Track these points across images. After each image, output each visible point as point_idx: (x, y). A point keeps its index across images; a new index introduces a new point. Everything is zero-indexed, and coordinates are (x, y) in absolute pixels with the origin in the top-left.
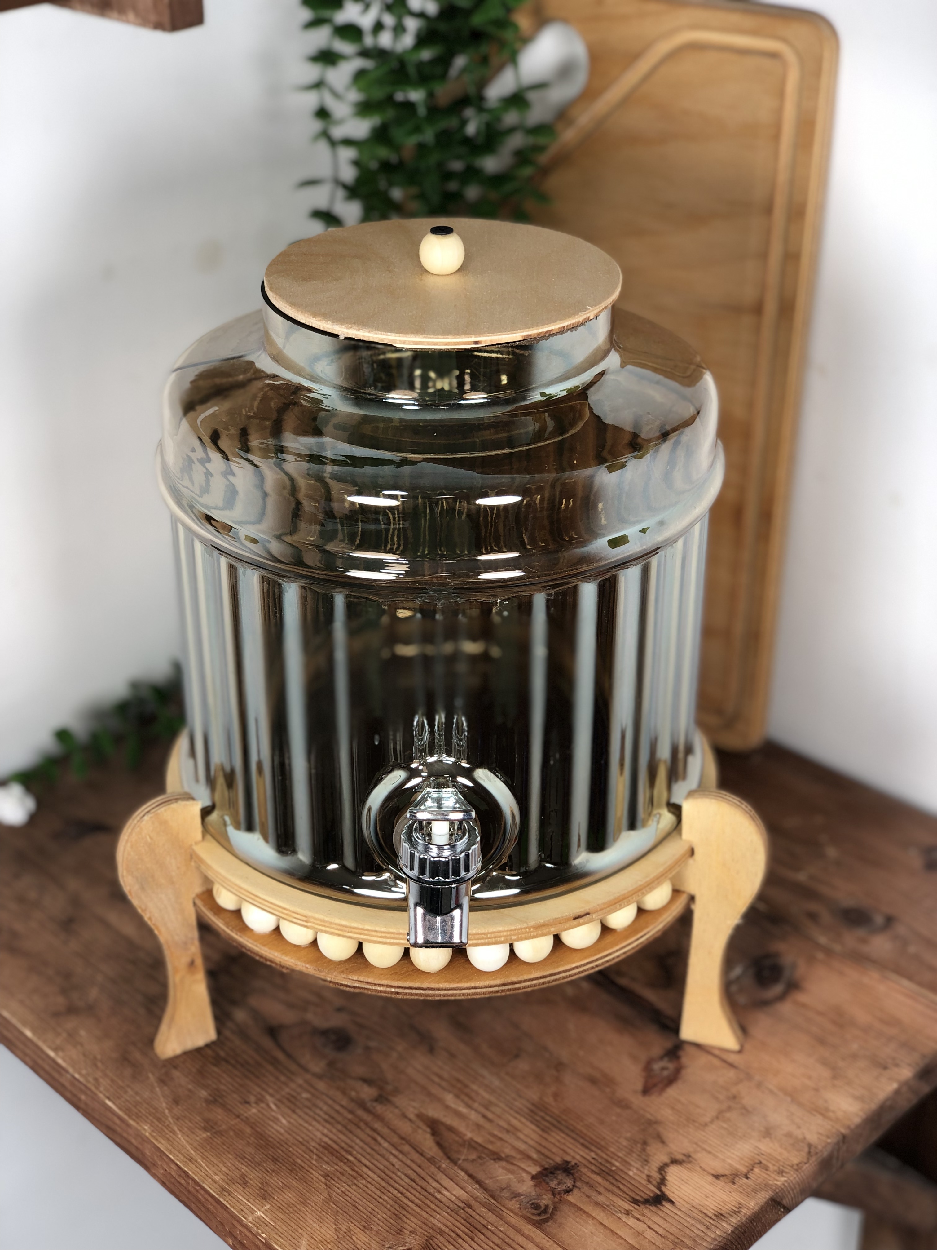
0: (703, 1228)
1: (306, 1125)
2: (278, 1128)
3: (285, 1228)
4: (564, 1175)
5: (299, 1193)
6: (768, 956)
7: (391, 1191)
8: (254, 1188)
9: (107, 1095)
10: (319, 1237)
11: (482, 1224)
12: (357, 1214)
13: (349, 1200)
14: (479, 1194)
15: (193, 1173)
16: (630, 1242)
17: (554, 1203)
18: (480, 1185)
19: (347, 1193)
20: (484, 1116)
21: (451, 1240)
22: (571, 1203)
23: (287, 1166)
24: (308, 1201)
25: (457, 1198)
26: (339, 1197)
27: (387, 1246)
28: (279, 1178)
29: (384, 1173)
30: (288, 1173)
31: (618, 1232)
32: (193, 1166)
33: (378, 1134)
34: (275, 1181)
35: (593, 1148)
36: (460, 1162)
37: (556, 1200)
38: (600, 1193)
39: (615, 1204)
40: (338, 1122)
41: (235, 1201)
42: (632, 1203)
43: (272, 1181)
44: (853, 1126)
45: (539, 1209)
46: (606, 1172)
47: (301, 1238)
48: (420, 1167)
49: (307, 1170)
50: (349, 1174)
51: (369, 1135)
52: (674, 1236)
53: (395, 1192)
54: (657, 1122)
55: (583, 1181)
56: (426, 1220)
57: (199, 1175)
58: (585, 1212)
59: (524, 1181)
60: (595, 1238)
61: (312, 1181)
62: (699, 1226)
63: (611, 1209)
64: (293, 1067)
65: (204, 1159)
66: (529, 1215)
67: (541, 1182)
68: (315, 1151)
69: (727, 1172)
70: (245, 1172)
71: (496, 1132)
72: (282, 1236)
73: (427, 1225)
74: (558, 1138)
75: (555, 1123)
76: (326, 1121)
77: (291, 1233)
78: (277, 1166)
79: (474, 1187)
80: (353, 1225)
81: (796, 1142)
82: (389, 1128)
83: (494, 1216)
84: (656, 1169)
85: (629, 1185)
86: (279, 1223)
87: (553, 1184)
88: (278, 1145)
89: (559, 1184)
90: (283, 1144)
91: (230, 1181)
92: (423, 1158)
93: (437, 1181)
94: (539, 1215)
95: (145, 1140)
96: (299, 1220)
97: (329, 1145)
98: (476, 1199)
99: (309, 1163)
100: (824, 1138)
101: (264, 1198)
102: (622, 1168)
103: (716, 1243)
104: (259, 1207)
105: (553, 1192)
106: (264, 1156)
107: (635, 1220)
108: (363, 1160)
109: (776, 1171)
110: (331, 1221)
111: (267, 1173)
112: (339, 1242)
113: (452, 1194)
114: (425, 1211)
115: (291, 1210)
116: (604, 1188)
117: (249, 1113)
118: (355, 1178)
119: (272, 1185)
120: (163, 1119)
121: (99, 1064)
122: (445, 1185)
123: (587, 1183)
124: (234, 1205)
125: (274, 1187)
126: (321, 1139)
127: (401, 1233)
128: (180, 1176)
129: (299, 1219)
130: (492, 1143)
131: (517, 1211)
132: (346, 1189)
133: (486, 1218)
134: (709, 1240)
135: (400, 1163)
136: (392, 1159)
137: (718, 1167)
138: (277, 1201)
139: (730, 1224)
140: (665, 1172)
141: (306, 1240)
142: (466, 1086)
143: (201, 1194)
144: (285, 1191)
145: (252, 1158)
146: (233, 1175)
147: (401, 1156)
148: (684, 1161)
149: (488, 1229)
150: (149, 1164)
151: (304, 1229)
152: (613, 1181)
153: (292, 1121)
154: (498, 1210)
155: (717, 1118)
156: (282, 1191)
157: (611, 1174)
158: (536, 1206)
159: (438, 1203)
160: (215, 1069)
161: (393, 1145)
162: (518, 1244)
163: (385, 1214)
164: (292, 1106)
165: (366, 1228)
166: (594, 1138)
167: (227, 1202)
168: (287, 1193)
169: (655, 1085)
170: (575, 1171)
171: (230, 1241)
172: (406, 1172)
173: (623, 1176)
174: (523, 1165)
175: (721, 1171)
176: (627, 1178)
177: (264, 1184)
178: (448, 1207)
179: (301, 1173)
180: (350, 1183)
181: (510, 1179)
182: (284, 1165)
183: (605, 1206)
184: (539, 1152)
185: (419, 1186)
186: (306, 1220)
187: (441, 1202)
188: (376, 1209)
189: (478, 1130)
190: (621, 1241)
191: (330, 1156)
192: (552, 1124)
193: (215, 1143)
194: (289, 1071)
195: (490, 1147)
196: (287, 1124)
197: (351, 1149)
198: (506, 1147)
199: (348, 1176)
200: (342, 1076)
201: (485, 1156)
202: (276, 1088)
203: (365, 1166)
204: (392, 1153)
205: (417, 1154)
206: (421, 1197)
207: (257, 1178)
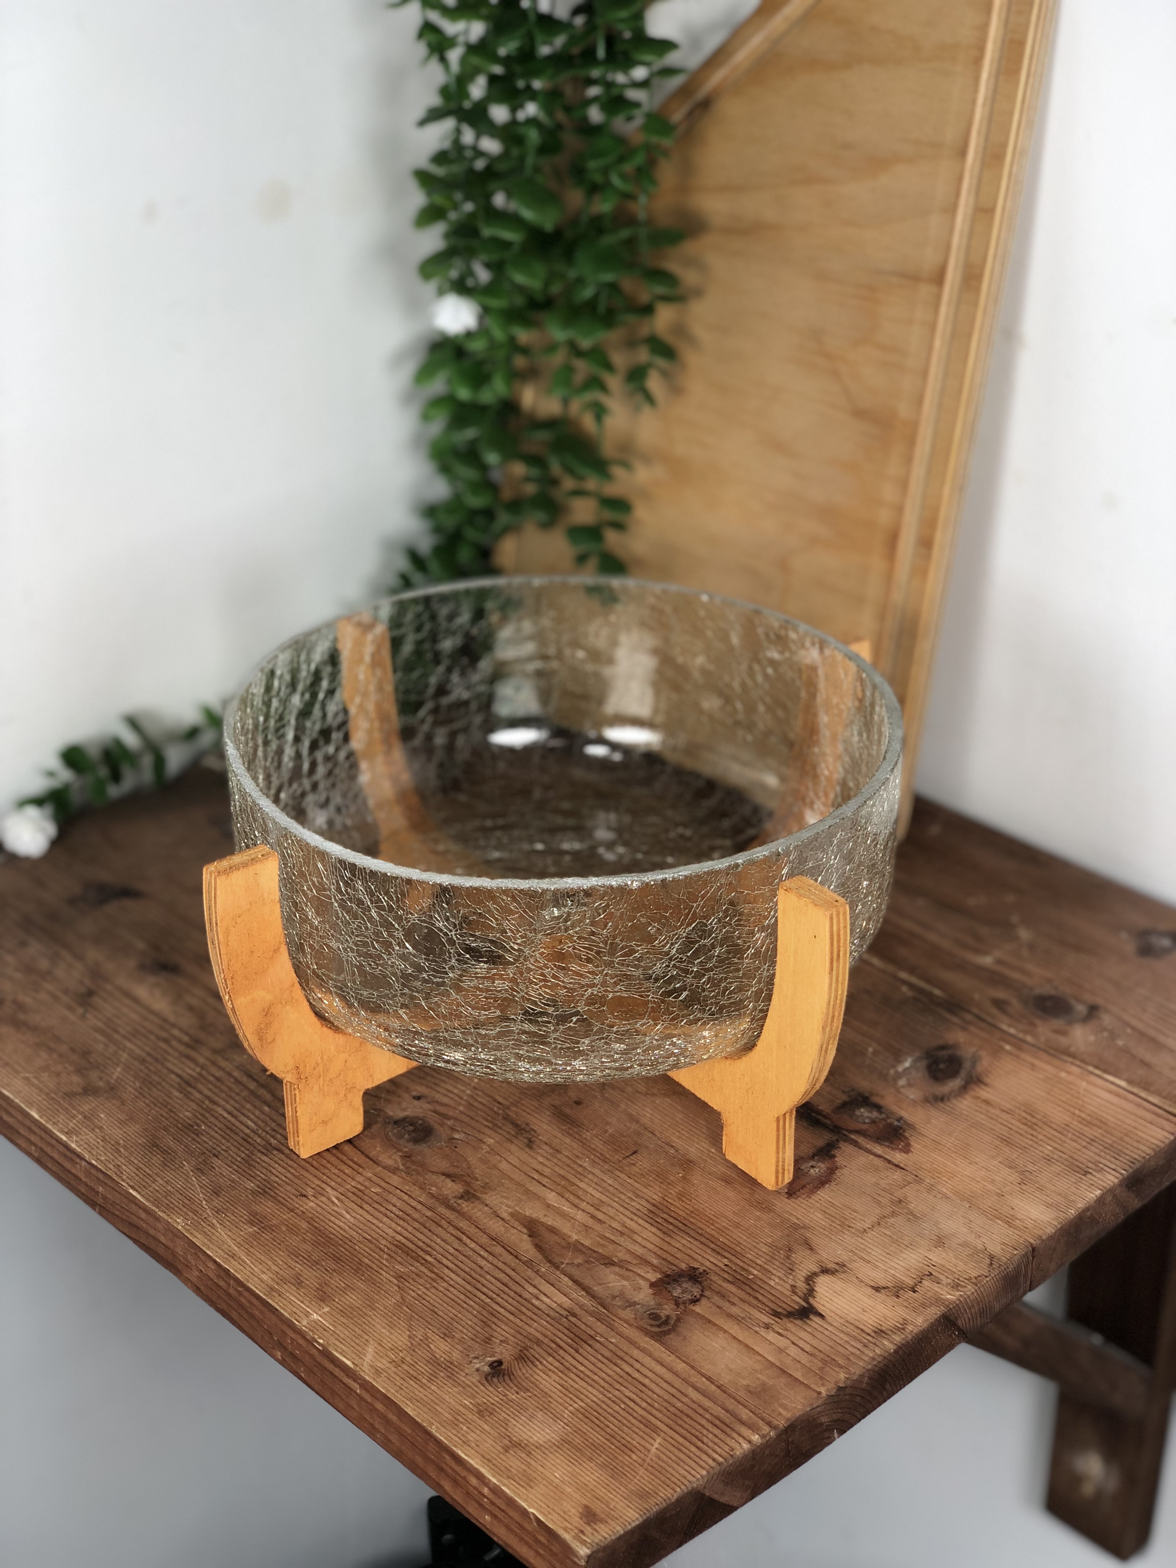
0: (859, 1346)
1: (375, 1221)
2: (342, 1224)
3: (347, 1333)
4: (690, 1283)
5: (365, 1296)
6: (943, 1048)
7: (477, 1294)
8: (310, 1289)
9: (131, 1184)
10: (389, 1345)
11: (589, 1335)
12: (436, 1320)
13: (427, 1304)
14: (586, 1302)
15: (236, 1271)
16: (770, 1359)
17: (677, 1314)
18: (587, 1292)
19: (424, 1296)
20: (593, 1217)
21: (549, 1350)
22: (698, 1314)
23: (352, 1265)
24: (377, 1305)
25: (557, 1304)
27: (472, 1356)
28: (342, 1279)
29: (469, 1275)
30: (353, 1273)
31: (756, 1348)
32: (235, 1263)
33: (463, 1233)
34: (336, 1281)
35: (724, 1253)
36: (563, 1266)
37: (680, 1310)
38: (734, 1304)
39: (752, 1317)
40: (416, 1221)
41: (286, 1303)
42: (774, 1316)
43: (333, 1282)
44: (1044, 1237)
45: (658, 1320)
46: (742, 1281)
47: (366, 1345)
48: (512, 1269)
49: (376, 1271)
50: (426, 1275)
51: (450, 1233)
52: (824, 1354)
53: (483, 1297)
54: (805, 1227)
55: (713, 1290)
56: (522, 1329)
57: (242, 1274)
58: (715, 1324)
59: (641, 1289)
60: (727, 1353)
61: (382, 1283)
62: (854, 1344)
63: (747, 1321)
64: (361, 1159)
65: (249, 1255)
66: (645, 1326)
67: (661, 1290)
68: (386, 1250)
69: (890, 1285)
70: (299, 1271)
71: (607, 1235)
72: (344, 1342)
73: (522, 1334)
74: (684, 1242)
75: (681, 1226)
76: (400, 1218)
77: (354, 1338)
78: (339, 1265)
79: (581, 1295)
80: (431, 1331)
81: (975, 1253)
82: (477, 1228)
83: (603, 1326)
84: (802, 1279)
85: (769, 1296)
86: (340, 1328)
87: (677, 1292)
88: (341, 1242)
89: (684, 1293)
90: (345, 1240)
91: (281, 1280)
92: (516, 1260)
93: (535, 1287)
94: (659, 1326)
95: (177, 1235)
96: (365, 1326)
97: (403, 1244)
98: (581, 1307)
99: (377, 1263)
100: (1010, 1250)
101: (323, 1300)
102: (761, 1276)
103: (875, 1363)
104: (317, 1310)
105: (676, 1301)
106: (323, 1254)
107: (777, 1335)
108: (445, 1261)
109: (948, 1284)
110: (404, 1327)
111: (326, 1272)
112: (414, 1351)
113: (554, 1302)
114: (520, 1320)
115: (355, 1313)
116: (738, 1297)
117: (307, 1207)
118: (435, 1282)
119: (332, 1286)
120: (200, 1212)
121: (122, 1150)
122: (544, 1290)
123: (718, 1293)
124: (284, 1307)
125: (335, 1288)
126: (393, 1237)
127: (490, 1342)
128: (219, 1276)
129: (365, 1324)
130: (603, 1246)
131: (632, 1322)
132: (424, 1292)
133: (595, 1329)
134: (866, 1359)
135: (489, 1265)
136: (480, 1261)
137: (880, 1279)
138: (338, 1303)
139: (892, 1342)
140: (814, 1282)
141: (372, 1347)
142: (573, 1184)
143: (244, 1297)
144: (348, 1293)
145: (309, 1256)
146: (285, 1274)
147: (490, 1258)
148: (837, 1271)
149: (596, 1340)
150: (180, 1267)
151: (371, 1335)
152: (750, 1291)
153: (358, 1216)
154: (608, 1319)
155: (879, 1224)
156: (345, 1293)
157: (749, 1283)
158: (655, 1317)
159: (536, 1310)
160: (265, 1159)
161: (482, 1247)
162: (631, 1357)
163: (471, 1320)
164: (359, 1201)
165: (447, 1335)
166: (728, 1243)
167: (277, 1303)
168: (351, 1295)
169: (804, 1186)
170: (704, 1278)
171: (279, 1355)
172: (497, 1276)
173: (761, 1285)
174: (639, 1272)
175: (882, 1283)
176: (766, 1287)
177: (323, 1285)
178: (548, 1315)
179: (369, 1273)
180: (428, 1286)
181: (623, 1286)
182: (348, 1265)
183: (740, 1319)
184: (660, 1257)
185: (511, 1290)
186: (374, 1325)
187: (538, 1308)
188: (458, 1314)
189: (587, 1231)
190: (759, 1358)
191: (404, 1256)
192: (675, 1226)
193: (263, 1239)
194: (356, 1163)
195: (601, 1251)
196: (352, 1220)
197: (429, 1249)
198: (620, 1251)
199: (426, 1278)
200: (420, 1169)
201: (593, 1260)
202: (339, 1180)
203: (448, 1268)
204: (480, 1255)
205: (511, 1257)
206: (515, 1303)
207: (314, 1278)
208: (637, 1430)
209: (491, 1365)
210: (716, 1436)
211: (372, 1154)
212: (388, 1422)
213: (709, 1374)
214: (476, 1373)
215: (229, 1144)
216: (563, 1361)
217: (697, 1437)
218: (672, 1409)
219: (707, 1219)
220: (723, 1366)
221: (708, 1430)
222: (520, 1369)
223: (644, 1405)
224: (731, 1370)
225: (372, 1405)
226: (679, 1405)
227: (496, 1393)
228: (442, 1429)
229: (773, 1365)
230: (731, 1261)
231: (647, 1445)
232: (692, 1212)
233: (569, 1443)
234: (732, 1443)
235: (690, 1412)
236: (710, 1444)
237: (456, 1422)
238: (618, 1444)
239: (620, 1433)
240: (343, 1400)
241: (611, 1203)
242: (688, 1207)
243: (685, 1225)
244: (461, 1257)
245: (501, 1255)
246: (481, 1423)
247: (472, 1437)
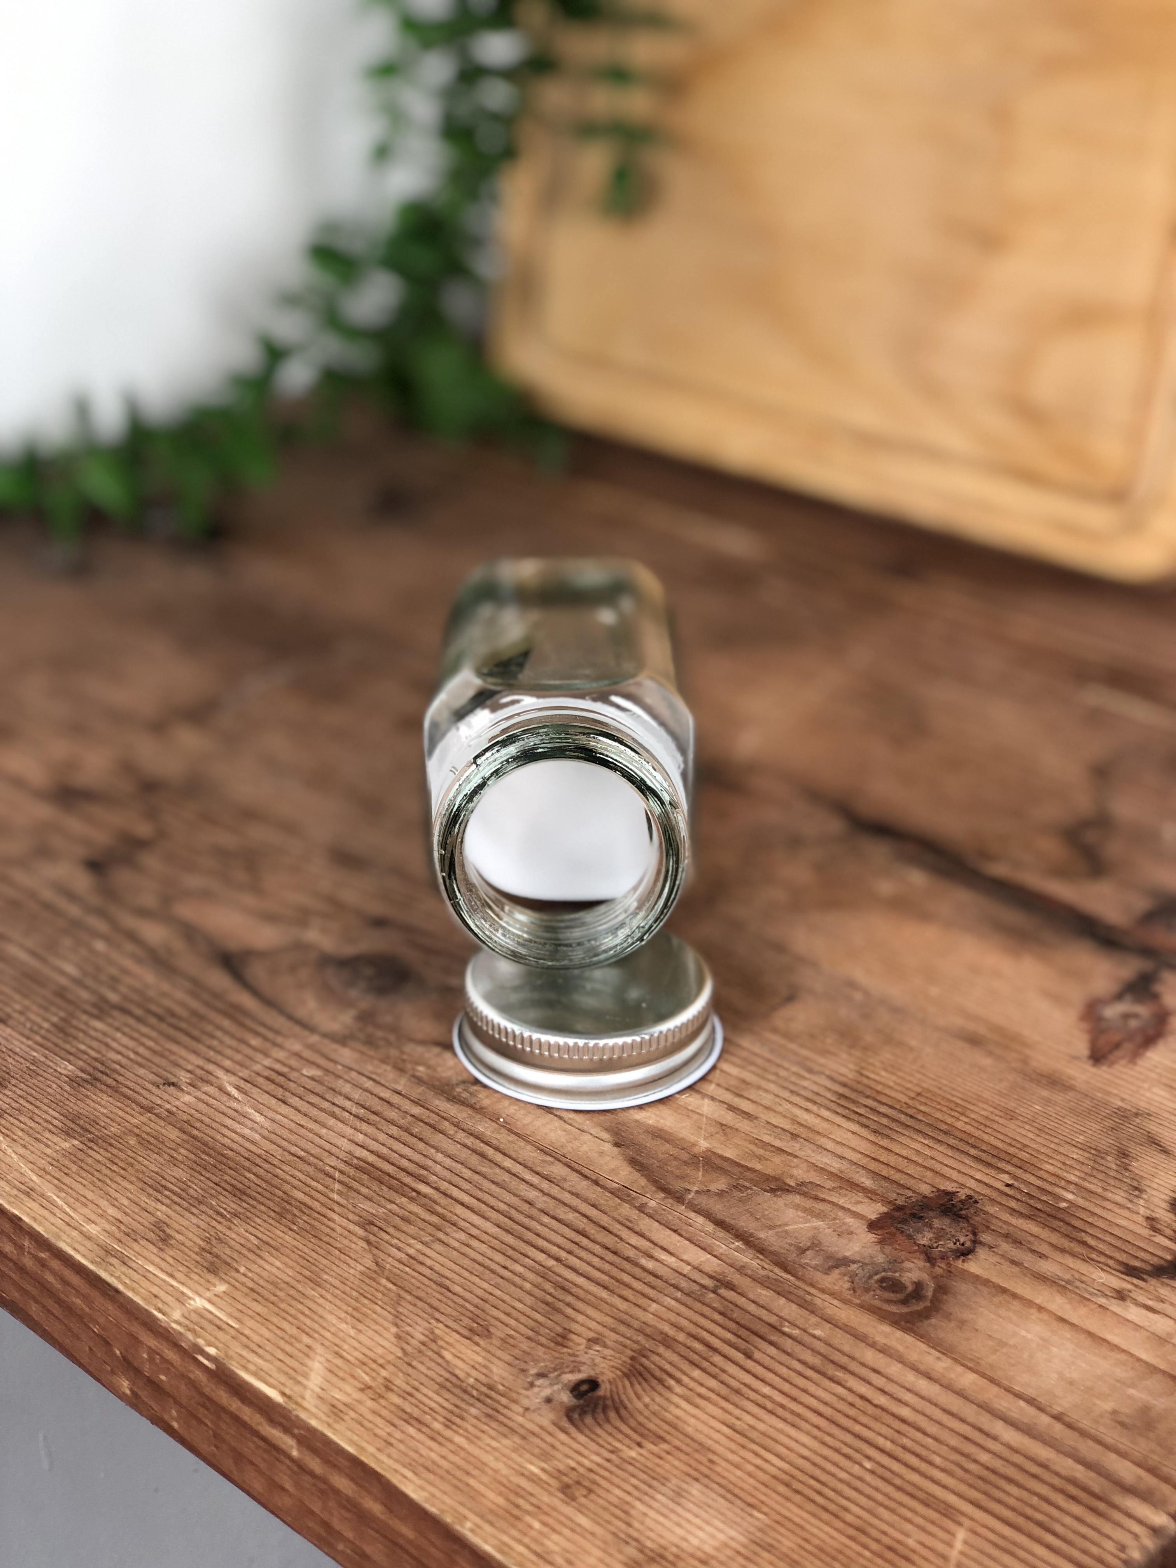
1: (313, 1126)
2: (247, 1132)
3: (266, 1333)
4: (947, 1221)
5: (300, 1260)
7: (530, 1254)
8: (187, 1250)
10: (356, 1354)
11: (770, 1325)
12: (450, 1303)
13: (427, 1272)
14: (746, 1260)
15: (35, 1220)
16: (1144, 1356)
17: (935, 1278)
18: (747, 1243)
19: (421, 1258)
21: (695, 1357)
22: (977, 1277)
23: (271, 1204)
24: (326, 1277)
25: (695, 1268)
26: (401, 1266)
27: (533, 1371)
28: (251, 1229)
29: (510, 1218)
30: (273, 1219)
31: (1109, 1337)
32: (35, 1206)
33: (487, 1144)
34: (239, 1234)
35: (1001, 1165)
36: (690, 1197)
37: (938, 1271)
38: (1042, 1256)
39: (1084, 1278)
40: (392, 1122)
41: (136, 1276)
42: (1127, 1275)
43: (234, 1236)
45: (900, 1291)
46: (1049, 1214)
47: (308, 1356)
48: (593, 1206)
49: (318, 1213)
50: (423, 1220)
51: (465, 1146)
53: (541, 1257)
54: (1140, 1114)
55: (993, 1230)
56: (627, 1314)
57: (47, 1224)
58: (1015, 1296)
59: (852, 1233)
60: (1054, 1349)
61: (334, 1235)
63: (1077, 1287)
64: (279, 1021)
65: (61, 1190)
66: (877, 1303)
67: (893, 1235)
68: (337, 1175)
70: (164, 1218)
71: (766, 1139)
72: (260, 1351)
73: (629, 1326)
74: (916, 1146)
75: (903, 1118)
76: (361, 1119)
77: (282, 1344)
78: (244, 1205)
79: (733, 1246)
80: (440, 1325)
82: (510, 1131)
83: (794, 1306)
84: (1165, 1205)
85: (1108, 1238)
86: (251, 1323)
87: (925, 1238)
88: (247, 1164)
89: (938, 1238)
90: (258, 1161)
91: (127, 1235)
92: (599, 1189)
93: (642, 1235)
94: (904, 1302)
96: (302, 1317)
97: (371, 1165)
98: (741, 1270)
99: (322, 1199)
101: (213, 1270)
102: (1081, 1202)
104: (201, 1289)
105: (926, 1255)
106: (212, 1185)
107: (1144, 1312)
108: (455, 1192)
110: (386, 1319)
111: (219, 1218)
112: (409, 1364)
113: (682, 1260)
114: (620, 1296)
115: (281, 1294)
116: (1051, 1245)
117: (177, 1103)
118: (439, 1230)
119: (233, 1243)
122: (663, 1243)
123: (1007, 1236)
124: (134, 1285)
125: (238, 1247)
126: (350, 1153)
127: (566, 1342)
129: (303, 1313)
130: (760, 1158)
131: (848, 1295)
132: (418, 1251)
133: (775, 1311)
135: (544, 1199)
136: (524, 1190)
138: (244, 1275)
141: (322, 1359)
143: (52, 1271)
144: (266, 1255)
145: (182, 1190)
146: (135, 1225)
147: (545, 1185)
149: (784, 1334)
151: (316, 1335)
152: (1068, 1231)
153: (279, 1117)
156: (258, 1256)
157: (1060, 1216)
158: (892, 1285)
159: (651, 1279)
160: (98, 1025)
161: (526, 1167)
162: (863, 1365)
163: (520, 1301)
164: (280, 1092)
165: (476, 1333)
166: (1000, 1145)
167: (118, 1278)
169: (1117, 1046)
170: (972, 1211)
171: (125, 1385)
172: (561, 1217)
173: (1090, 1220)
174: (841, 1202)
176: (1100, 1223)
177: (214, 1242)
178: (676, 1287)
179: (305, 1218)
180: (428, 1239)
181: (815, 1229)
182: (263, 1204)
183: (1063, 1283)
184: (875, 1174)
185: (599, 1244)
186: (321, 1317)
187: (656, 1276)
188: (498, 1293)
189: (725, 1134)
190: (1123, 1357)
191: (375, 1186)
192: (894, 1120)
193: (90, 1161)
194: (270, 1028)
195: (758, 1167)
196: (268, 1124)
197: (425, 1173)
198: (797, 1167)
199: (421, 1224)
200: (392, 1038)
201: (748, 1185)
202: (239, 1057)
203: (462, 1204)
204: (523, 1180)
205: (585, 1183)
206: (607, 1267)
207: (195, 1230)
208: (909, 1515)
209: (576, 1389)
210: (1077, 1519)
211: (301, 1013)
212: (362, 1517)
213: (1031, 1392)
214: (545, 1408)
215: (27, 1002)
216: (724, 1377)
217: (1040, 1524)
218: (972, 1467)
219: (952, 1106)
220: (1054, 1376)
221: (1058, 1508)
222: (639, 1397)
223: (914, 1461)
224: (1071, 1383)
225: (325, 1481)
226: (984, 1457)
227: (595, 1447)
228: (487, 1528)
229: (1153, 1369)
230: (1015, 1178)
231: (940, 1547)
232: (919, 1094)
233: (769, 1548)
234: (1118, 1534)
235: (1011, 1472)
236: (1072, 1536)
237: (516, 1512)
238: (874, 1546)
239: (875, 1521)
240: (262, 1474)
241: (764, 1084)
242: (909, 1085)
243: (911, 1117)
244: (486, 1185)
245: (565, 1180)
246: (568, 1510)
247: (554, 1543)
